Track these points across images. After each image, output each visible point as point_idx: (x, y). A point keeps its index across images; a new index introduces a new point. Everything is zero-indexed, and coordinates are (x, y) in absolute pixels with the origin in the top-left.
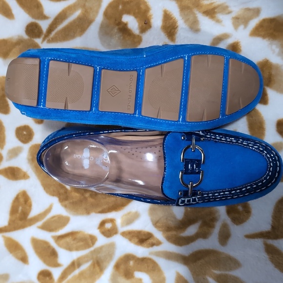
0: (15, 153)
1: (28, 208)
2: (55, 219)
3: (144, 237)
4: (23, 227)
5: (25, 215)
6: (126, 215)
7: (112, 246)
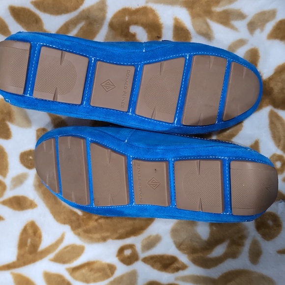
0: (19, 180)
1: (37, 239)
2: (68, 249)
3: (168, 262)
4: (33, 261)
5: (34, 247)
6: (146, 239)
7: (133, 275)
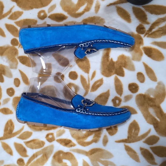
0: (6, 101)
1: (12, 128)
2: (25, 133)
3: (67, 142)
4: (10, 137)
5: (11, 131)
6: (58, 131)
7: (52, 147)
